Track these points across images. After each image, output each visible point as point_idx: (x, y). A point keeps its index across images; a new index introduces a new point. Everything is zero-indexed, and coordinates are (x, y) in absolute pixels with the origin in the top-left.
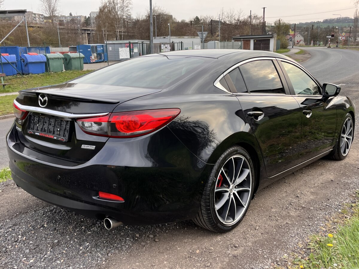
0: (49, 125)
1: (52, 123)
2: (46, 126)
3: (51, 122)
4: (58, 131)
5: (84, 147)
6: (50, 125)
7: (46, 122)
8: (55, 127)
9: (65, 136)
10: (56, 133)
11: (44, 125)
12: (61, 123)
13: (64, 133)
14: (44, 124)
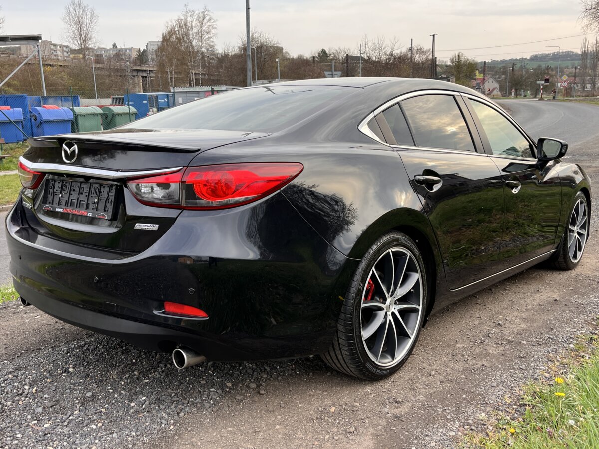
0: (79, 194)
1: (85, 191)
2: (74, 196)
3: (82, 189)
4: (95, 202)
5: (139, 226)
6: (82, 193)
7: (74, 190)
8: (90, 196)
9: (107, 211)
10: (91, 206)
11: (70, 194)
12: (101, 189)
13: (105, 206)
14: (72, 192)
